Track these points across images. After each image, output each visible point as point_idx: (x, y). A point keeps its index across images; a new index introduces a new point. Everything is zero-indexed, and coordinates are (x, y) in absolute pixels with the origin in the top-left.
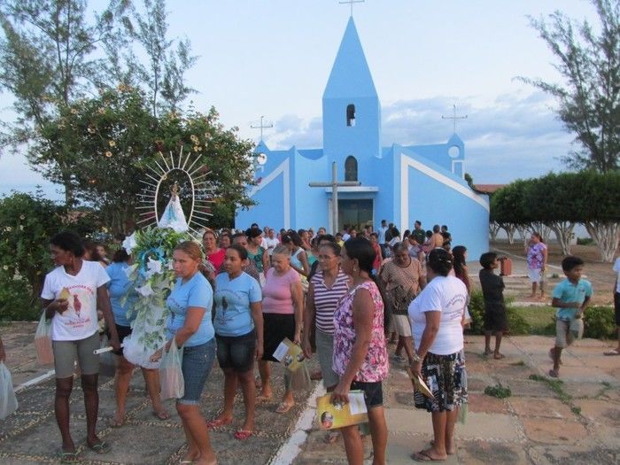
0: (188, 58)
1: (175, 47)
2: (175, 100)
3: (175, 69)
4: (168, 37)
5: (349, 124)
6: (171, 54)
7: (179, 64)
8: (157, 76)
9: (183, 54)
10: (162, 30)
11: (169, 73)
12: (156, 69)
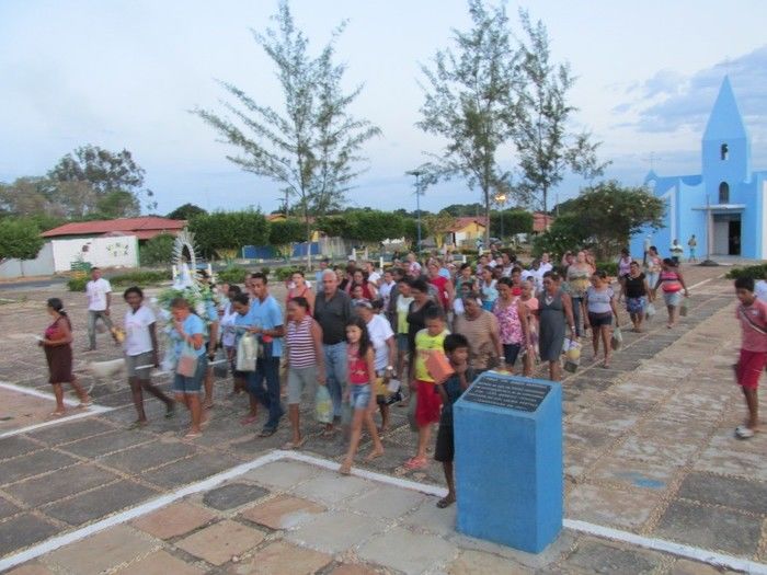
0: (568, 79)
1: (557, 71)
2: (557, 119)
3: (556, 91)
4: (550, 63)
5: (723, 158)
6: (552, 79)
7: (560, 86)
8: (542, 100)
9: (563, 76)
10: (545, 55)
11: (551, 95)
12: (541, 94)
